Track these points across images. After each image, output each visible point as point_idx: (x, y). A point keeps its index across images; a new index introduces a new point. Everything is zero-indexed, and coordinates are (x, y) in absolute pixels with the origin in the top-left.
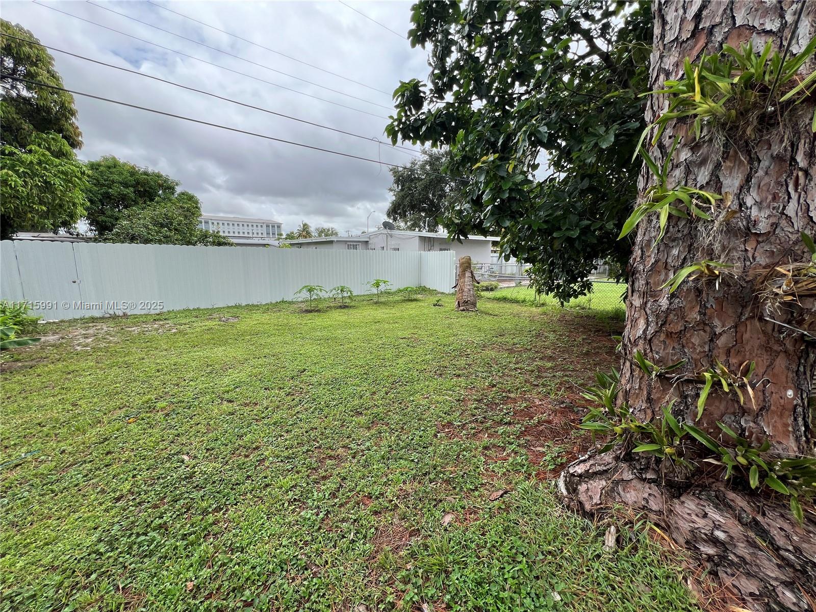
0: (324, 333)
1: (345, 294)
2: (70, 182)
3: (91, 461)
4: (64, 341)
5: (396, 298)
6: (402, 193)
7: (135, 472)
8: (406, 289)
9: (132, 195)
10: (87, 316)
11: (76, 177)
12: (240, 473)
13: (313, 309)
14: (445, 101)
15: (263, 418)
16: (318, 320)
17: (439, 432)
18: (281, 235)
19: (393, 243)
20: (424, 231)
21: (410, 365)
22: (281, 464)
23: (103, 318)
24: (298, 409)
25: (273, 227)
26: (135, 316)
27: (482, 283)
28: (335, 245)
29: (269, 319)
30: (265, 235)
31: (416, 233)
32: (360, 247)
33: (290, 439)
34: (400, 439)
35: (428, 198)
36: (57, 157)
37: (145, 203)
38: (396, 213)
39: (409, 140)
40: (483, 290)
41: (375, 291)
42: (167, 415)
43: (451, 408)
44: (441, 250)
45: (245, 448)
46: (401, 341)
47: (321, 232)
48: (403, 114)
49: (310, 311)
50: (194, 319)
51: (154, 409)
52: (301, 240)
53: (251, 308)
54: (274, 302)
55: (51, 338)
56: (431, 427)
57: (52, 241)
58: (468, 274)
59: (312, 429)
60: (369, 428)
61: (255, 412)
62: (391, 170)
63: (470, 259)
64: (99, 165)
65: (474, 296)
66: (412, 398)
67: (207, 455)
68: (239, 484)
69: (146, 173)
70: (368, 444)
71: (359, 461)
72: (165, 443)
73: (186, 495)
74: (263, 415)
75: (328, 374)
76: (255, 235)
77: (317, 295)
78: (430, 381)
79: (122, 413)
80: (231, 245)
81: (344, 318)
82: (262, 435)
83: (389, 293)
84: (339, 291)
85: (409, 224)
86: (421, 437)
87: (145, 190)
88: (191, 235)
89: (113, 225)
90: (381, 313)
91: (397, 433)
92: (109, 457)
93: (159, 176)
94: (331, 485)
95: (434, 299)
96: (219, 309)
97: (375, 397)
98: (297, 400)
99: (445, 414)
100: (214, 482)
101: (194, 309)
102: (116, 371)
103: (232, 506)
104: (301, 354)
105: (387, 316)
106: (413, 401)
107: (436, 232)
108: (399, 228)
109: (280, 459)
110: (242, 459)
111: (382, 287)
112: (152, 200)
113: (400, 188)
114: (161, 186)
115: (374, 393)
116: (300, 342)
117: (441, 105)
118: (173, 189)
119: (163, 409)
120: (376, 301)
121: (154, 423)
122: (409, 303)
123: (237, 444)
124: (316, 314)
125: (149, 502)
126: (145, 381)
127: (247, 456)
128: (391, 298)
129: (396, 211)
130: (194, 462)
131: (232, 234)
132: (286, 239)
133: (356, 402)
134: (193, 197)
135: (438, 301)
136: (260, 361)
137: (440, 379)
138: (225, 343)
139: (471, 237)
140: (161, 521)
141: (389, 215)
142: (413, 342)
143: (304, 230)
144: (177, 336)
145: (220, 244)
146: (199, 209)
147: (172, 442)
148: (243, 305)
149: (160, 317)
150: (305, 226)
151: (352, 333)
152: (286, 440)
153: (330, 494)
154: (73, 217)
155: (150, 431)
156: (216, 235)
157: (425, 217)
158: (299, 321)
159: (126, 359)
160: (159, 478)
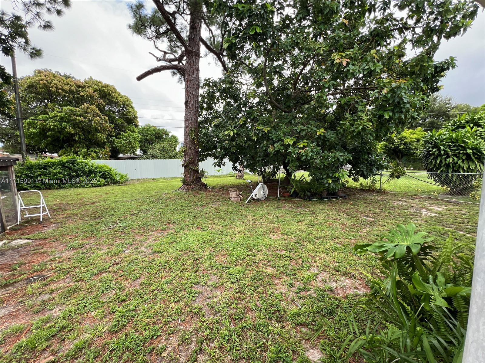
2: (135, 140)
11: (137, 138)
37: (157, 142)
87: (158, 136)
89: (147, 151)
93: (163, 130)
112: (160, 140)
114: (164, 134)
118: (168, 134)
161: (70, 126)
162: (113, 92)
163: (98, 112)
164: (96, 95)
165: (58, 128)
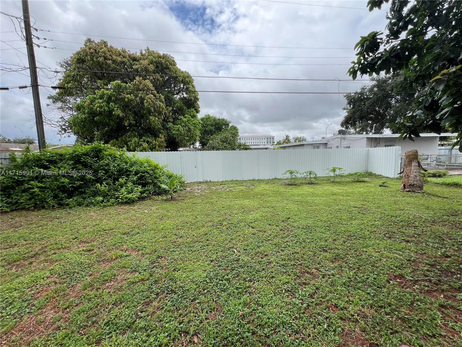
0: (299, 198)
1: (312, 176)
2: (196, 127)
3: (202, 242)
4: (192, 191)
5: (348, 180)
6: (354, 110)
7: (217, 251)
8: (356, 174)
9: (214, 130)
10: (198, 181)
11: (198, 125)
12: (259, 266)
13: (292, 183)
14: (400, 39)
15: (269, 240)
16: (296, 191)
17: (391, 280)
18: (274, 142)
19: (345, 143)
20: (371, 134)
21: (362, 227)
22: (280, 268)
23: (203, 182)
24: (287, 239)
25: (270, 138)
26: (214, 182)
27: (429, 171)
28: (305, 147)
29: (269, 188)
30: (266, 143)
31: (364, 135)
32: (321, 147)
33: (284, 255)
34: (357, 275)
35: (375, 110)
36: (192, 118)
37: (218, 132)
38: (348, 123)
39: (366, 74)
40: (430, 177)
41: (332, 174)
42: (227, 229)
43: (402, 264)
44: (386, 146)
45: (261, 253)
46: (353, 209)
47: (296, 139)
48: (362, 58)
49: (291, 185)
50: (235, 185)
51: (222, 225)
52: (285, 145)
53: (260, 181)
54: (271, 179)
55: (188, 189)
56: (384, 274)
57: (188, 151)
58: (414, 164)
59: (296, 253)
60: (333, 262)
61: (265, 236)
62: (345, 96)
63: (417, 152)
64: (204, 119)
65: (420, 181)
66: (365, 250)
67: (244, 252)
68: (260, 272)
69: (219, 120)
70: (332, 272)
71: (327, 281)
72: (227, 241)
73: (236, 269)
74: (269, 238)
75: (304, 223)
76: (261, 144)
77: (295, 176)
78: (380, 240)
79: (211, 224)
80: (251, 149)
81: (311, 190)
82: (269, 249)
83: (342, 176)
84: (308, 174)
85: (357, 130)
86: (374, 278)
87: (218, 127)
88: (235, 145)
89: (207, 143)
90: (336, 189)
91: (354, 271)
92: (208, 242)
93: (224, 120)
94: (309, 289)
95: (380, 182)
96: (245, 181)
97: (336, 243)
98: (286, 234)
99: (397, 267)
100: (248, 267)
101: (235, 180)
102: (208, 205)
103: (256, 282)
104: (287, 209)
105: (341, 191)
106: (366, 252)
107: (381, 133)
108: (349, 133)
109: (279, 265)
110: (260, 259)
111: (338, 172)
112: (220, 131)
113: (352, 106)
114: (224, 124)
115: (335, 240)
116: (286, 202)
117: (396, 43)
118: (228, 125)
119: (225, 225)
120: (333, 181)
121: (223, 231)
122: (358, 183)
123: (257, 250)
124: (294, 186)
125: (222, 267)
126: (219, 212)
127: (262, 258)
128: (343, 180)
129: (348, 122)
130: (239, 254)
131: (250, 144)
132: (277, 144)
133: (323, 243)
134: (236, 127)
135: (384, 183)
136: (266, 210)
137: (389, 241)
138: (248, 198)
139: (422, 135)
140: (227, 277)
141: (342, 125)
142: (363, 210)
143: (286, 139)
144: (229, 192)
145: (246, 149)
146: (238, 133)
147: (230, 242)
148: (256, 179)
149: (222, 183)
150: (287, 137)
151: (317, 200)
152: (282, 255)
153: (309, 295)
154: (195, 140)
155: (221, 234)
156: (245, 145)
157: (372, 124)
158: (285, 190)
159: (211, 200)
160: (225, 257)
161: (118, 107)
162: (171, 64)
163: (153, 88)
164: (152, 67)
165: (104, 110)
